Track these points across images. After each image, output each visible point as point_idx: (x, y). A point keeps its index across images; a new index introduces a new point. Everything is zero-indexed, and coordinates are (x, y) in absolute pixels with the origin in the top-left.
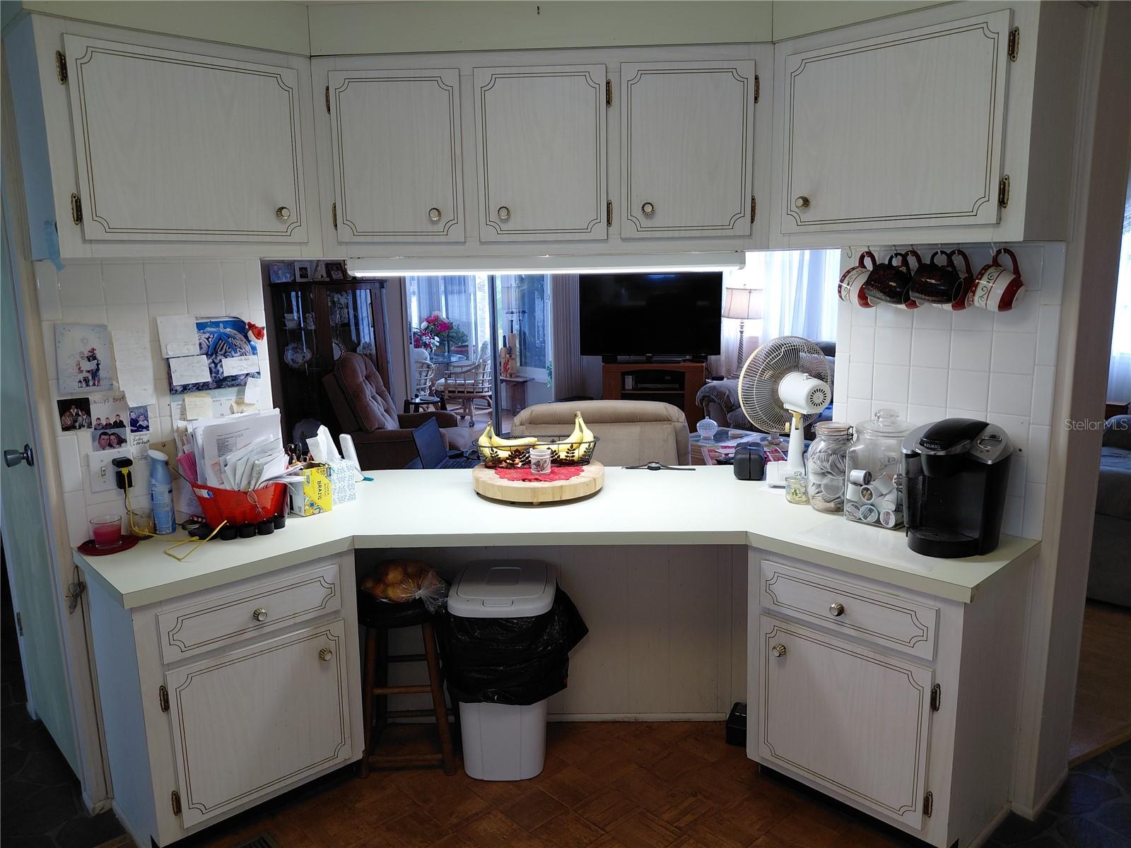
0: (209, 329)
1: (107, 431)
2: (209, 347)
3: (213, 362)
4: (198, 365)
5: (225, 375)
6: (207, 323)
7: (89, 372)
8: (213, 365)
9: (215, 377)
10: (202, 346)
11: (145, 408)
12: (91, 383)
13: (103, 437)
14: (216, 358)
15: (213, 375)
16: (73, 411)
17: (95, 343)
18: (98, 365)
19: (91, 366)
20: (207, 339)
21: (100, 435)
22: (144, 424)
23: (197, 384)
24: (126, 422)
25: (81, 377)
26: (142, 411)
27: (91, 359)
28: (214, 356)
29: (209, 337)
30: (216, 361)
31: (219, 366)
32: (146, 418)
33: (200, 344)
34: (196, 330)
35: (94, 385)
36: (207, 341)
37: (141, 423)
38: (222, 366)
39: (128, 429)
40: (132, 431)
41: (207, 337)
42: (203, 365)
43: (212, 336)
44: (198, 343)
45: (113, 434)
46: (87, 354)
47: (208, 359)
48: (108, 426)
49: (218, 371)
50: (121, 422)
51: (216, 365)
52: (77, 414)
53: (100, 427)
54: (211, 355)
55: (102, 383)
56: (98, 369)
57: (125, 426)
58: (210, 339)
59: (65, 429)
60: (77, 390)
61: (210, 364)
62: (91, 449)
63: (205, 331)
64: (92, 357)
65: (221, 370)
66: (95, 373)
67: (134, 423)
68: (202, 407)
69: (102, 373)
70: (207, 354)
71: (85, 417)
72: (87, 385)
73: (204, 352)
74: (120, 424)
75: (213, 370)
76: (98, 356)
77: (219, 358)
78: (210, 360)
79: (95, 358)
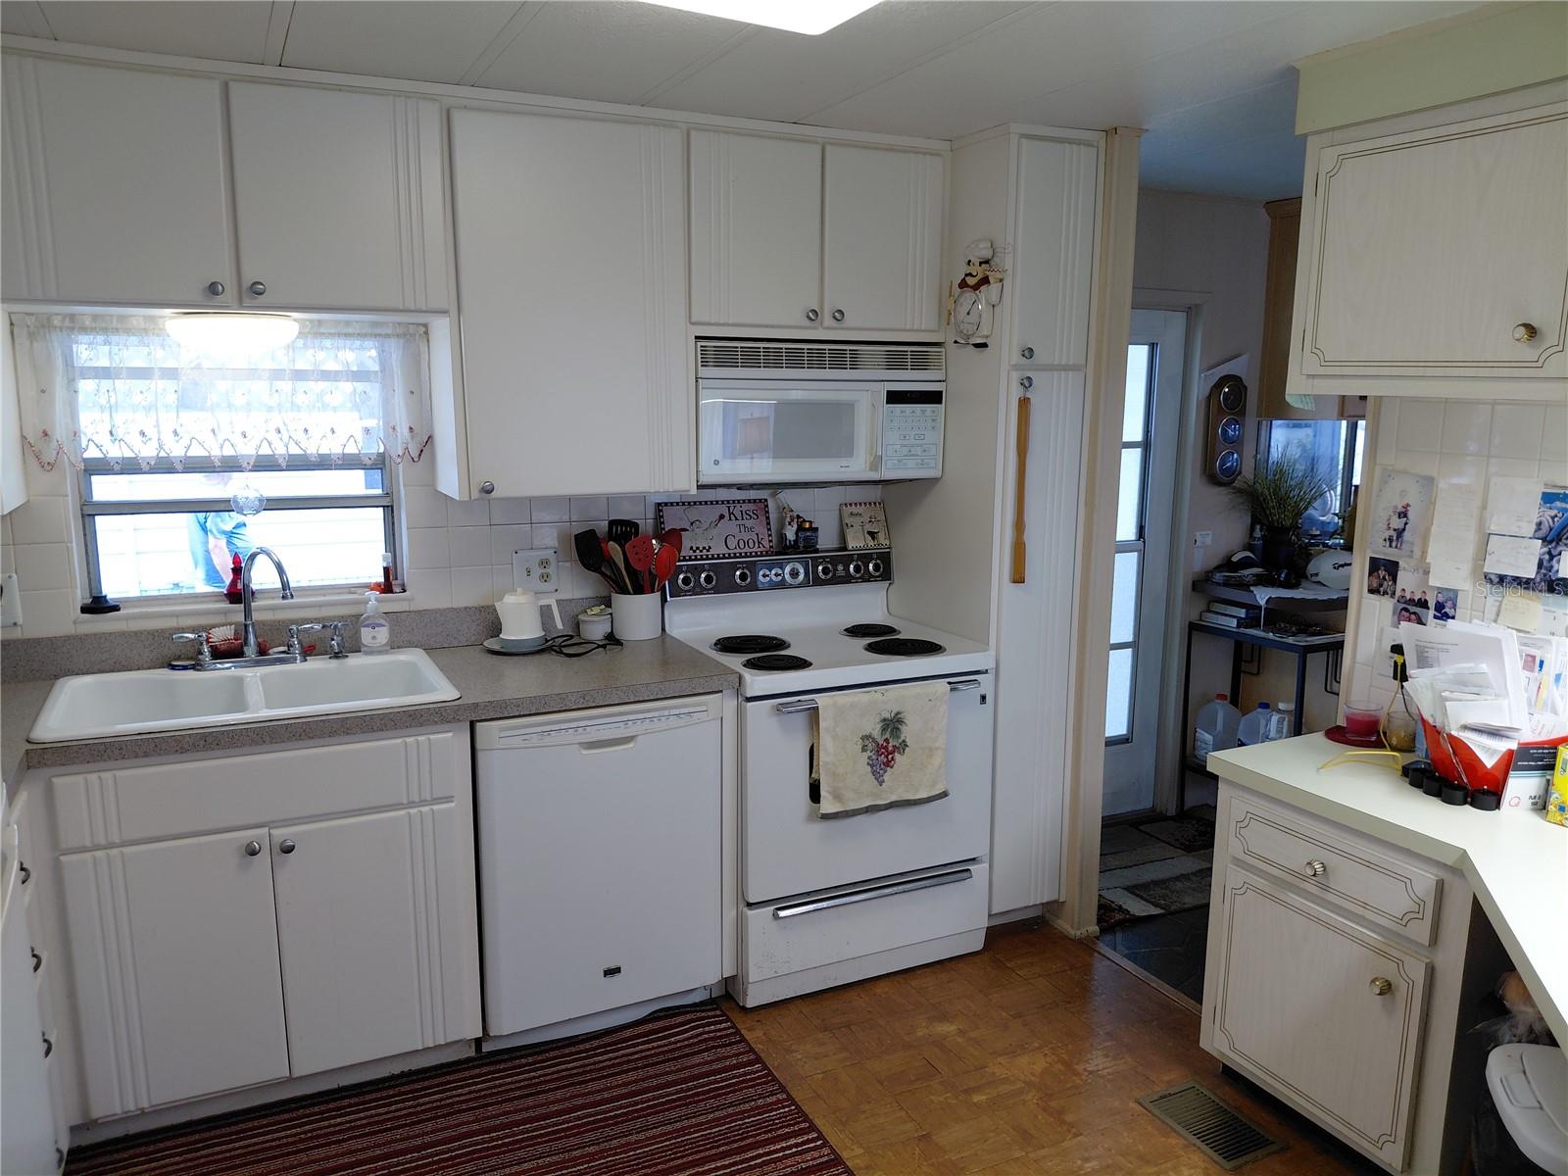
0: (1558, 504)
1: (1409, 607)
2: (1551, 529)
3: (1549, 553)
4: (1524, 551)
5: (1560, 575)
6: (1560, 494)
7: (1395, 530)
8: (1547, 557)
9: (1545, 575)
10: (1542, 527)
11: (1456, 592)
12: (1394, 544)
13: (1403, 613)
14: (1556, 547)
15: (1543, 571)
16: (1382, 573)
17: (1414, 498)
18: (1406, 524)
19: (1397, 523)
20: (1553, 518)
21: (1402, 610)
22: (1451, 612)
23: (1518, 578)
24: (1432, 604)
25: (1387, 535)
26: (1451, 595)
27: (1402, 515)
28: (1554, 544)
29: (1556, 516)
30: (1554, 553)
31: (1555, 559)
32: (1454, 606)
33: (1539, 524)
34: (1539, 500)
35: (1396, 547)
36: (1550, 521)
37: (1447, 610)
38: (1559, 561)
39: (1432, 612)
40: (1435, 617)
41: (1553, 514)
42: (1532, 554)
43: (1560, 515)
44: (1536, 520)
45: (1414, 613)
46: (1400, 509)
47: (1543, 546)
48: (1411, 601)
49: (1552, 567)
50: (1426, 601)
51: (1552, 557)
52: (1384, 578)
53: (1403, 600)
54: (1550, 542)
55: (1404, 546)
56: (1404, 530)
57: (1428, 608)
58: (1556, 519)
59: (1371, 591)
60: (1381, 548)
61: (1544, 554)
62: (1390, 624)
63: (1553, 505)
64: (1403, 514)
65: (1555, 569)
66: (1400, 533)
67: (1439, 607)
68: (1523, 613)
69: (1406, 535)
70: (1544, 539)
71: (1390, 583)
72: (1390, 546)
73: (1540, 536)
74: (1423, 604)
75: (1545, 564)
76: (1410, 514)
77: (1559, 549)
78: (1546, 549)
79: (1405, 516)
